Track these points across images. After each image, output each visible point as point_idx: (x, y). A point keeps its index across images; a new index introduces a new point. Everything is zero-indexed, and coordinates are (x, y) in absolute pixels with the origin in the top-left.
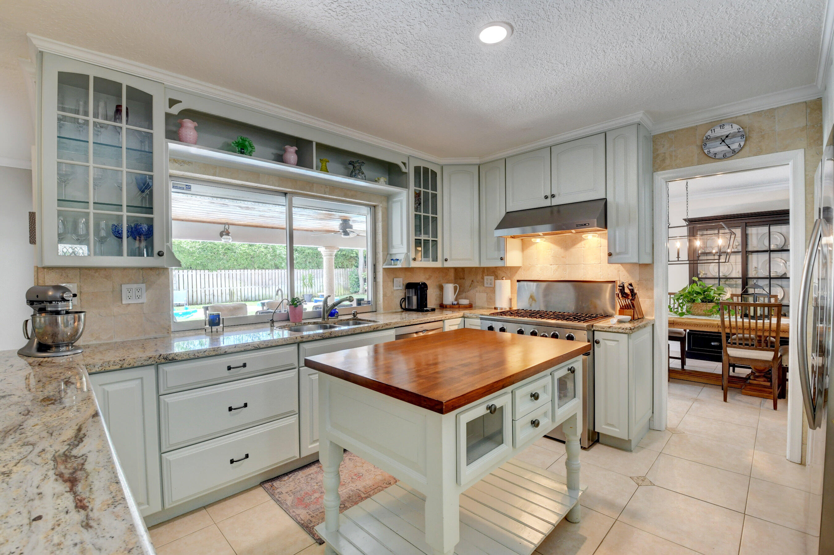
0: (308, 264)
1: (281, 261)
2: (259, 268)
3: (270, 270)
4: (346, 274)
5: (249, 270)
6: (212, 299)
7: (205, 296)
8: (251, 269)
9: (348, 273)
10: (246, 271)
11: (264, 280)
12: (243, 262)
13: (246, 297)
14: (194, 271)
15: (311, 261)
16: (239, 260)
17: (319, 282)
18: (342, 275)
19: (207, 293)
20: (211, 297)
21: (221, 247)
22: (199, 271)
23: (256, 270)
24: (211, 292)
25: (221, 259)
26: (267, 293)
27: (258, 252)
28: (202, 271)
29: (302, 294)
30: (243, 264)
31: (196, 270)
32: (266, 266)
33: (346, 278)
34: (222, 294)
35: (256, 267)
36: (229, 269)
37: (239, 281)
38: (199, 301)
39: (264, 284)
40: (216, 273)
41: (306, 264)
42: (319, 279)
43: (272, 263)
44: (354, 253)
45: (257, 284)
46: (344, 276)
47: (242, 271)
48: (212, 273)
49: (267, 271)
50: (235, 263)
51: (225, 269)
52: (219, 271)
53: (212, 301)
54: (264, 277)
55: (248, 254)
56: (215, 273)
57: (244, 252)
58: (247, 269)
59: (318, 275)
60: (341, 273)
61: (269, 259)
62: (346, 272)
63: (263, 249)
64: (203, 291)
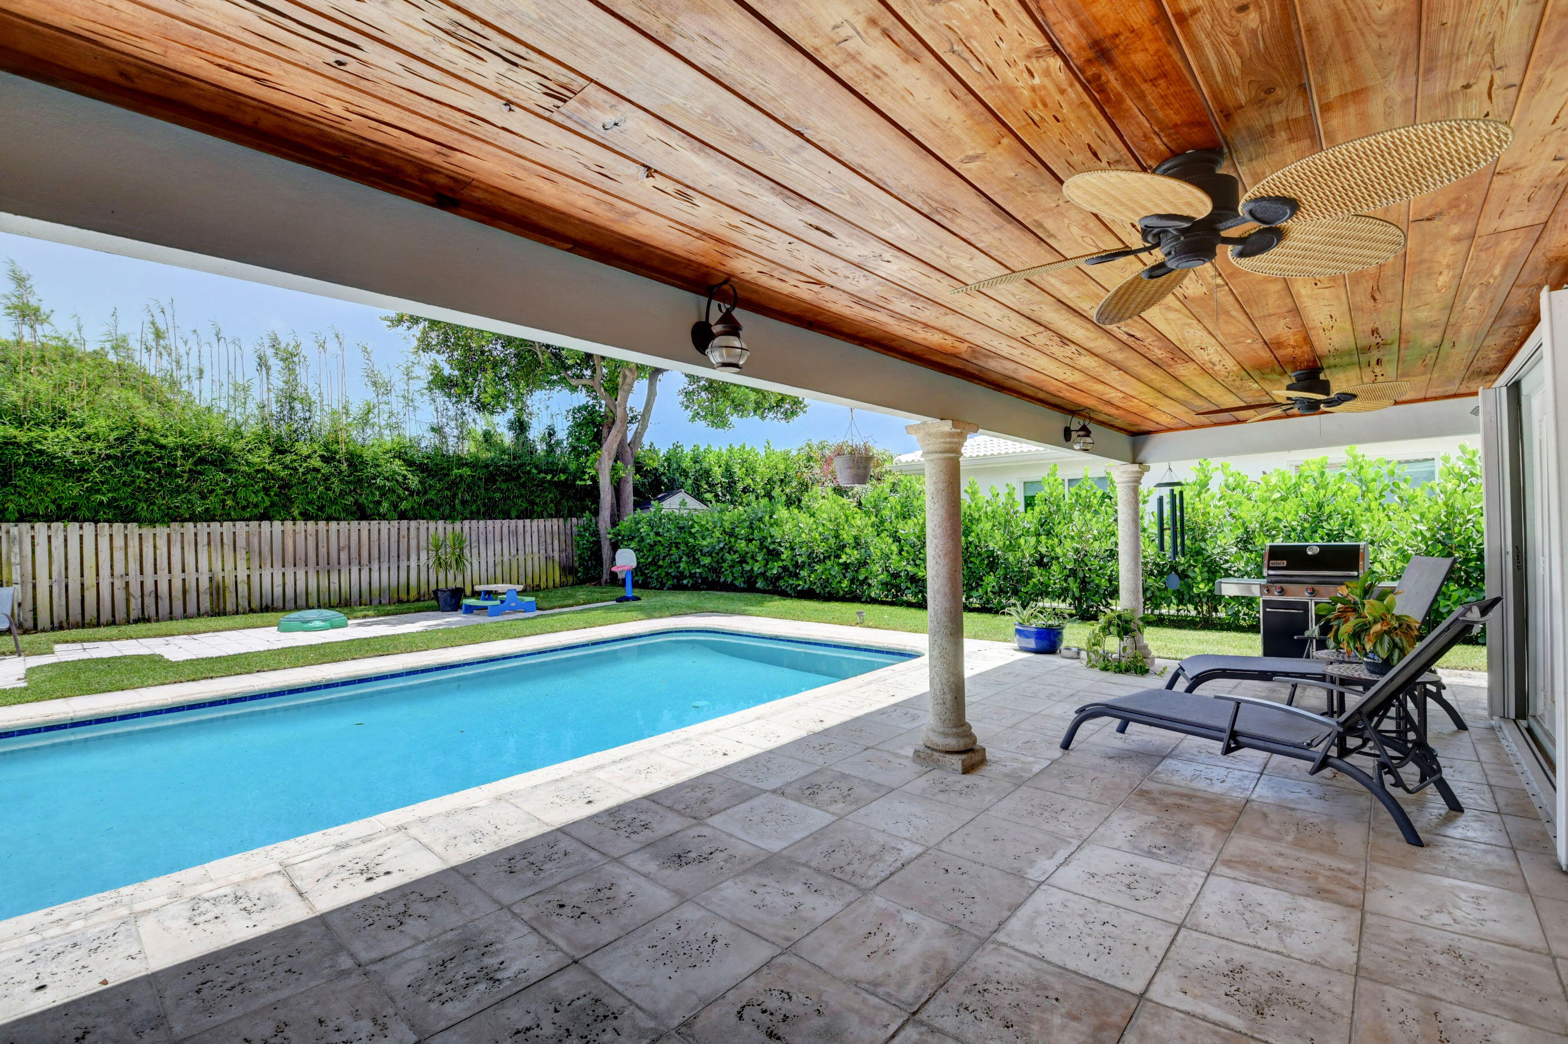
0: (459, 507)
1: (377, 498)
2: (306, 516)
3: (343, 524)
4: (568, 532)
5: (277, 524)
6: (153, 608)
7: (128, 600)
8: (283, 520)
9: (574, 529)
10: (266, 524)
11: (323, 551)
12: (254, 499)
13: (267, 600)
14: (89, 528)
15: (467, 497)
16: (241, 493)
17: (491, 553)
18: (556, 536)
19: (135, 589)
20: (150, 601)
21: (179, 453)
22: (107, 525)
23: (298, 522)
24: (149, 587)
25: (177, 491)
26: (335, 586)
27: (301, 470)
28: (118, 526)
29: (433, 587)
30: (256, 506)
31: (96, 522)
32: (330, 511)
33: (569, 542)
34: (185, 592)
35: (296, 513)
36: (209, 517)
37: (241, 554)
38: (106, 615)
39: (323, 561)
40: (167, 530)
41: (453, 508)
42: (491, 547)
43: (349, 500)
44: (586, 477)
45: (300, 562)
46: (562, 537)
47: (254, 524)
48: (153, 530)
49: (333, 524)
50: (229, 502)
51: (194, 518)
52: (175, 525)
53: (153, 613)
54: (322, 543)
55: (271, 476)
56: (162, 530)
57: (258, 471)
58: (270, 519)
59: (490, 536)
60: (555, 528)
61: (337, 490)
62: (569, 526)
63: (316, 462)
64: (119, 584)
